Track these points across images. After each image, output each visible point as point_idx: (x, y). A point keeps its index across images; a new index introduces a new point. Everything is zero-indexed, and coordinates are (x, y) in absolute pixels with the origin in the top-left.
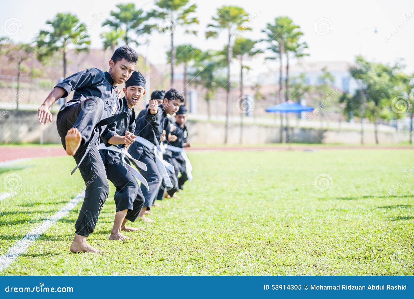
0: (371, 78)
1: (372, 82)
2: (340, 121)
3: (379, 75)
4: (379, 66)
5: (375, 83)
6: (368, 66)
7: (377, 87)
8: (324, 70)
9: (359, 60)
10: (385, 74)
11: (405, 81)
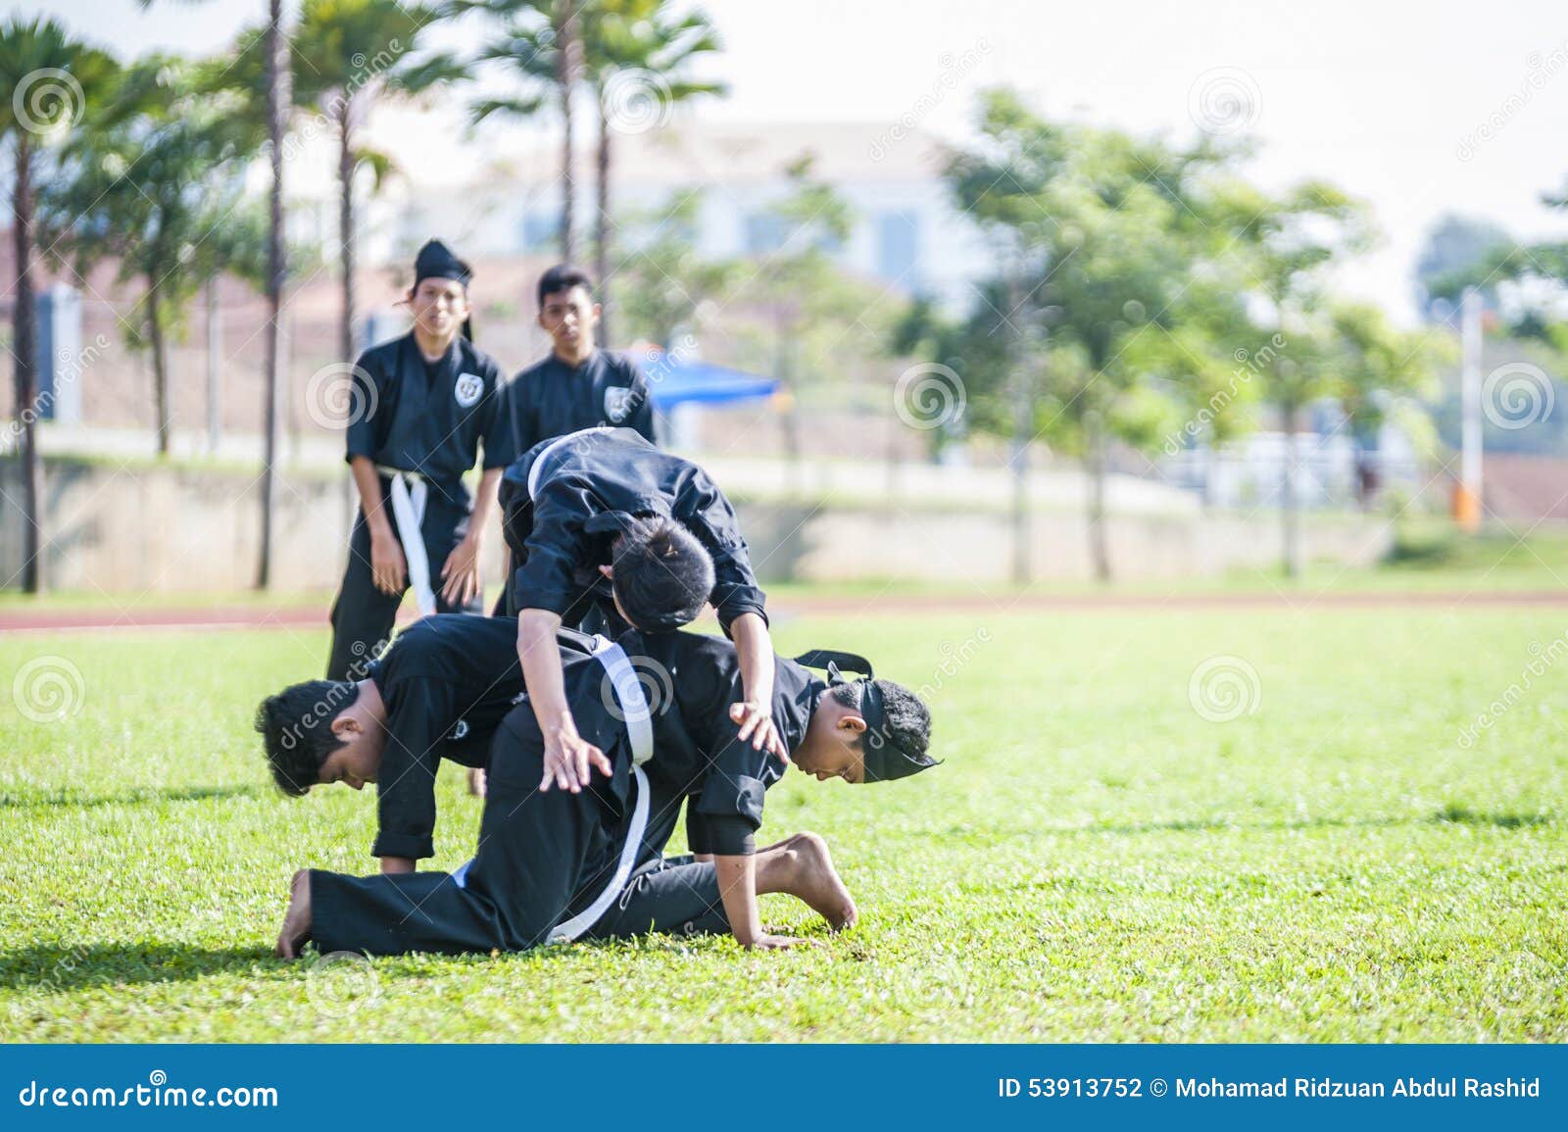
0: (1064, 214)
1: (1069, 234)
2: (894, 456)
3: (1112, 200)
4: (1112, 145)
5: (1090, 245)
6: (1048, 147)
7: (1102, 266)
8: (797, 170)
9: (1000, 115)
10: (1141, 194)
11: (1253, 226)
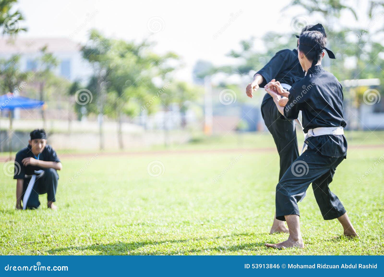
0: (111, 60)
1: (112, 65)
2: (70, 119)
3: (122, 56)
4: (122, 43)
7: (120, 72)
8: (44, 49)
10: (129, 55)
11: (157, 62)
